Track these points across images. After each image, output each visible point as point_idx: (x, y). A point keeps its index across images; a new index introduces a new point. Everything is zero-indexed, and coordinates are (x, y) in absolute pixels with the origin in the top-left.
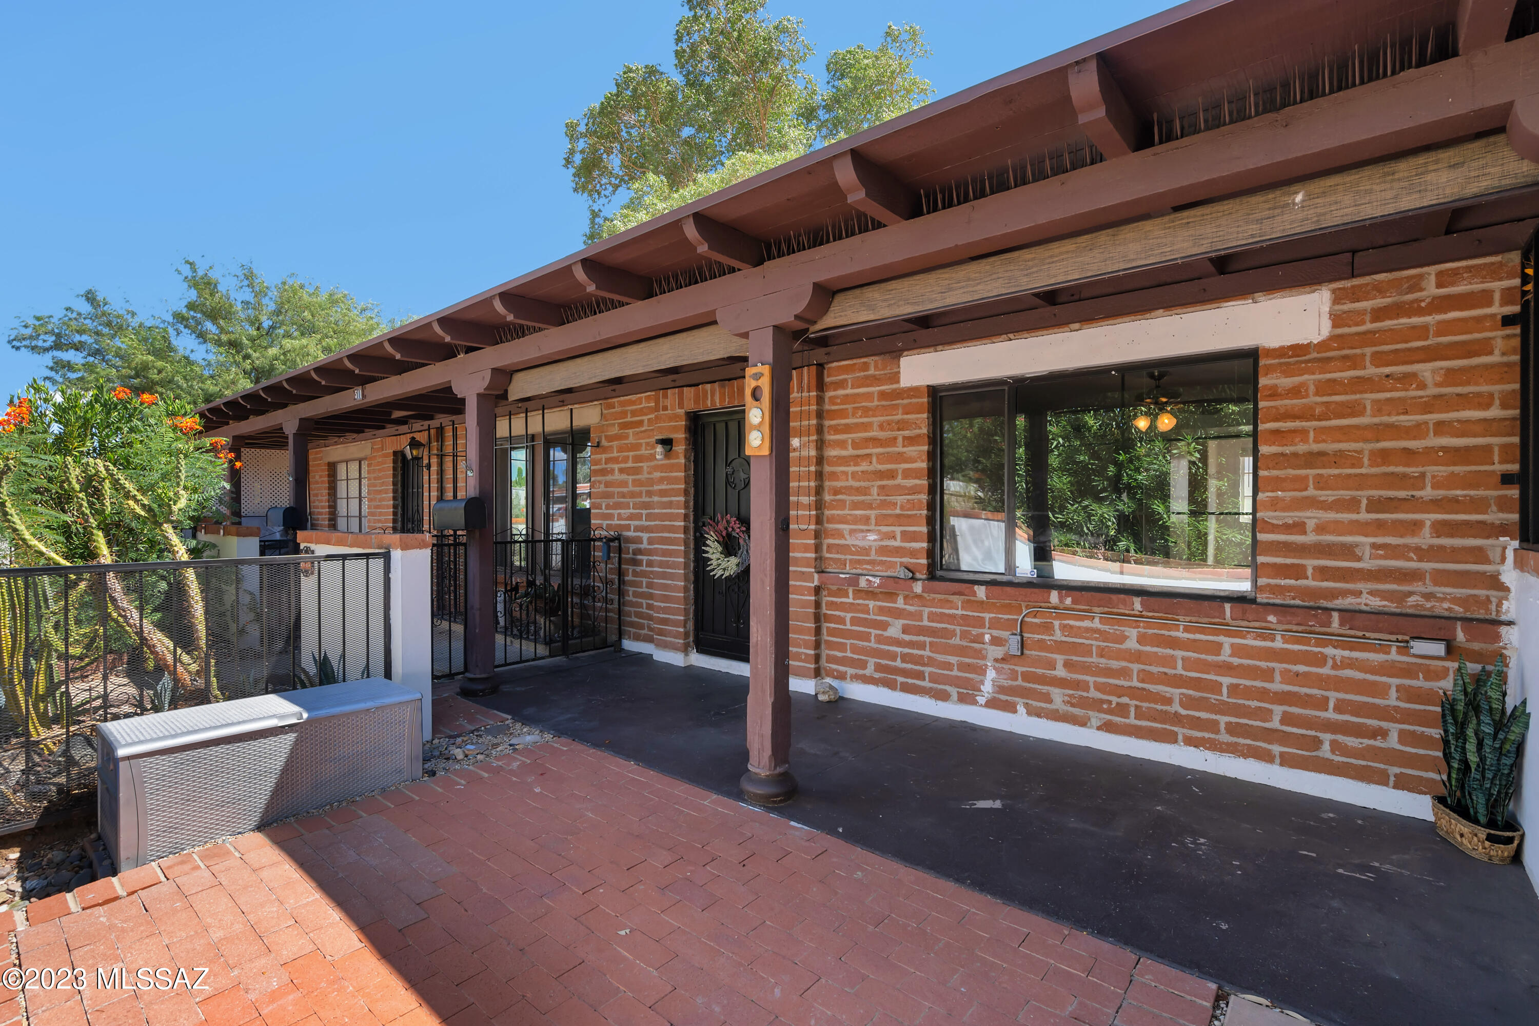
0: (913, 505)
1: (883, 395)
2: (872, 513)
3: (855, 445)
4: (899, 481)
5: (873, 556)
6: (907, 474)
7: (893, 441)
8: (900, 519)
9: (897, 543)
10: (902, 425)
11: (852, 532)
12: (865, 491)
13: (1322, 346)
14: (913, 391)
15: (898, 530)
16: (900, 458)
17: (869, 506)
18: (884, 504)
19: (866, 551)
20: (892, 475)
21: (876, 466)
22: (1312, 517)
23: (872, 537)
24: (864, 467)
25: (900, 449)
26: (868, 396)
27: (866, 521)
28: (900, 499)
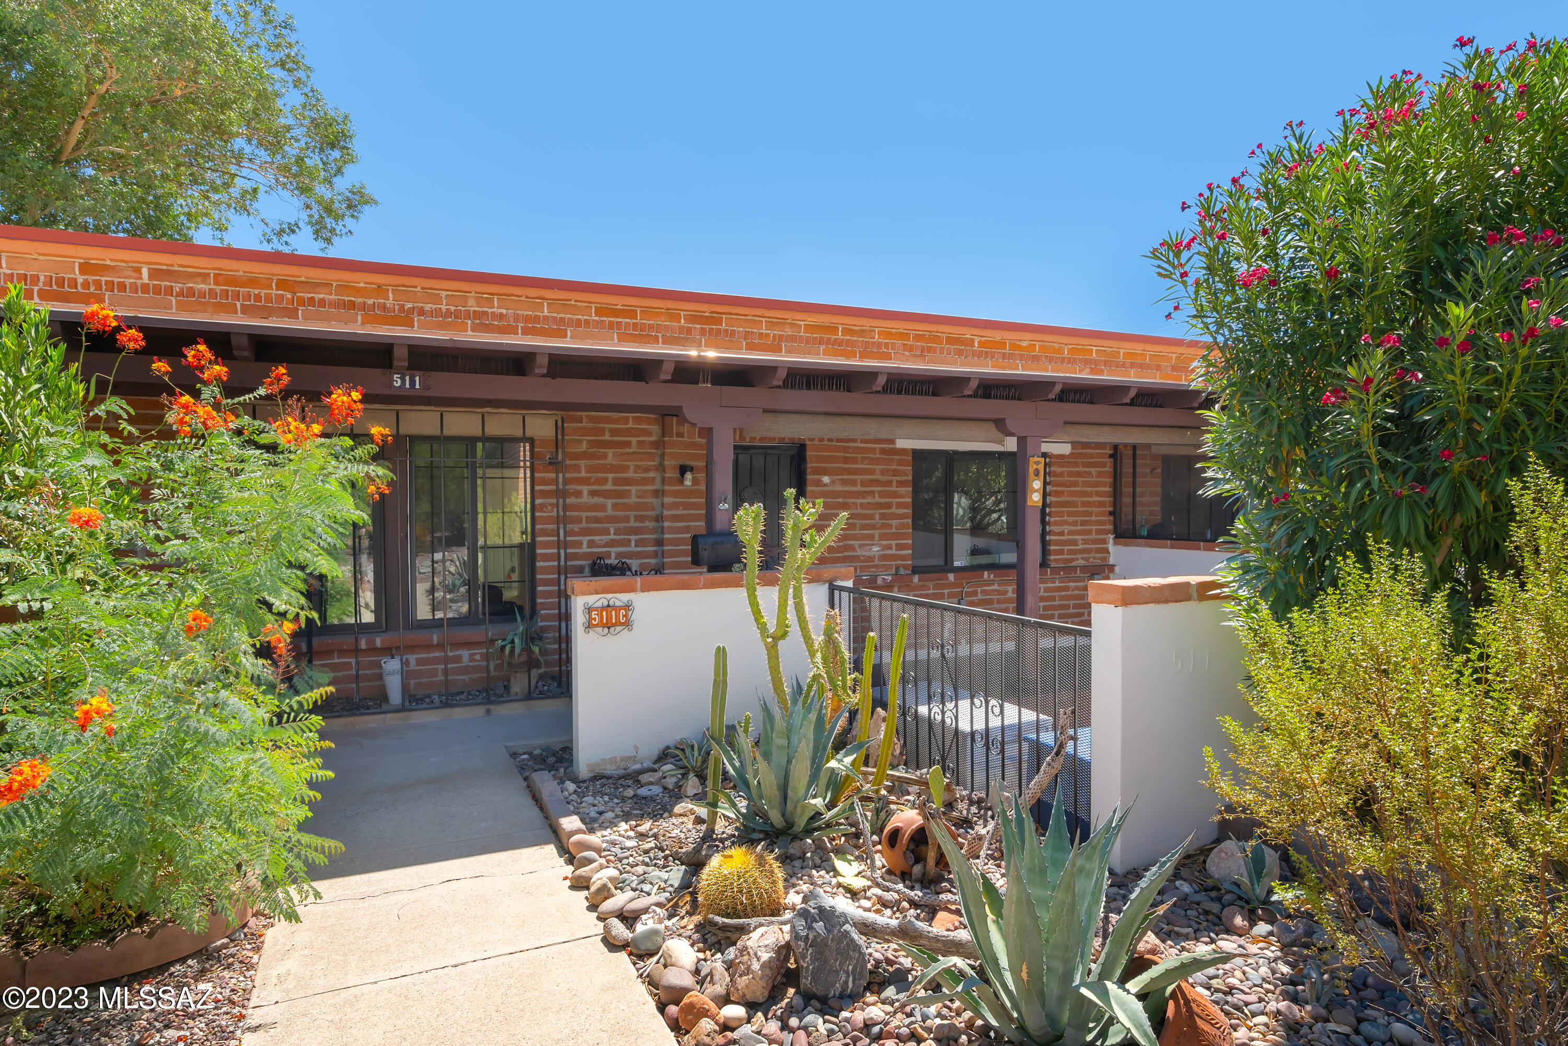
0: (901, 526)
1: (883, 451)
2: (876, 533)
3: (863, 484)
4: (893, 510)
5: (877, 562)
6: (899, 506)
7: (889, 483)
8: (895, 536)
9: (893, 552)
10: (896, 473)
11: (861, 546)
12: (871, 517)
13: (1068, 456)
14: (903, 451)
15: (893, 543)
16: (895, 495)
17: (874, 527)
18: (884, 526)
19: (871, 559)
20: (889, 506)
21: (877, 499)
22: (1067, 528)
23: (875, 549)
24: (869, 500)
25: (894, 489)
26: (873, 450)
27: (872, 537)
28: (894, 522)
